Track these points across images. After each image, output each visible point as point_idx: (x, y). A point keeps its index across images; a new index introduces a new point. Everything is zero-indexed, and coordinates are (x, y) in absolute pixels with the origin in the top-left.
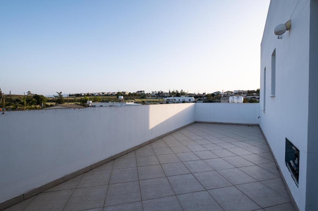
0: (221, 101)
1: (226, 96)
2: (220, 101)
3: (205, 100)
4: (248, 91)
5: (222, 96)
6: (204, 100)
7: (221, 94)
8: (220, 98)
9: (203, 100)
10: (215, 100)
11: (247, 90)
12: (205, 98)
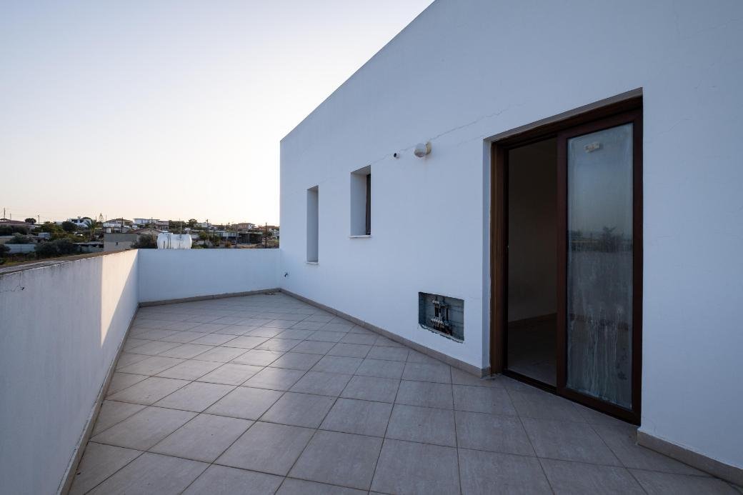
0: (106, 244)
1: (118, 232)
2: (102, 246)
3: (43, 241)
4: (170, 222)
5: (109, 231)
6: (39, 241)
7: (105, 225)
8: (102, 236)
9: (36, 242)
10: (83, 241)
11: (167, 220)
12: (42, 235)
